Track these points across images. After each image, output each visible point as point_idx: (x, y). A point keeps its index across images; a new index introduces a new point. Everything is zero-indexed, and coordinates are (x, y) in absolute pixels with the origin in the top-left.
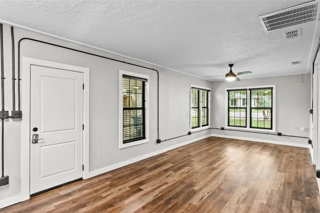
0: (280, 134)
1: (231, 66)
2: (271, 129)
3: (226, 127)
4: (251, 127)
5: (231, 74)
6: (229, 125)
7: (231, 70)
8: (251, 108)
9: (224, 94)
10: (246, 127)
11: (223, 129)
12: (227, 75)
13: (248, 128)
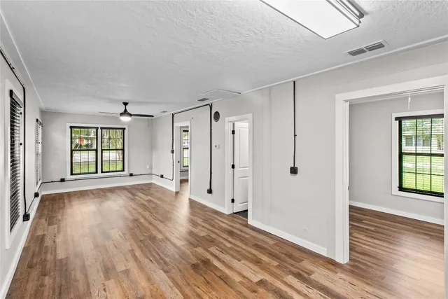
0: (131, 175)
1: (126, 104)
2: (123, 170)
3: (69, 177)
4: (102, 172)
5: (125, 113)
6: (72, 174)
7: (126, 110)
8: (102, 150)
9: (65, 131)
10: (97, 172)
11: (63, 180)
12: (121, 114)
13: (100, 174)
